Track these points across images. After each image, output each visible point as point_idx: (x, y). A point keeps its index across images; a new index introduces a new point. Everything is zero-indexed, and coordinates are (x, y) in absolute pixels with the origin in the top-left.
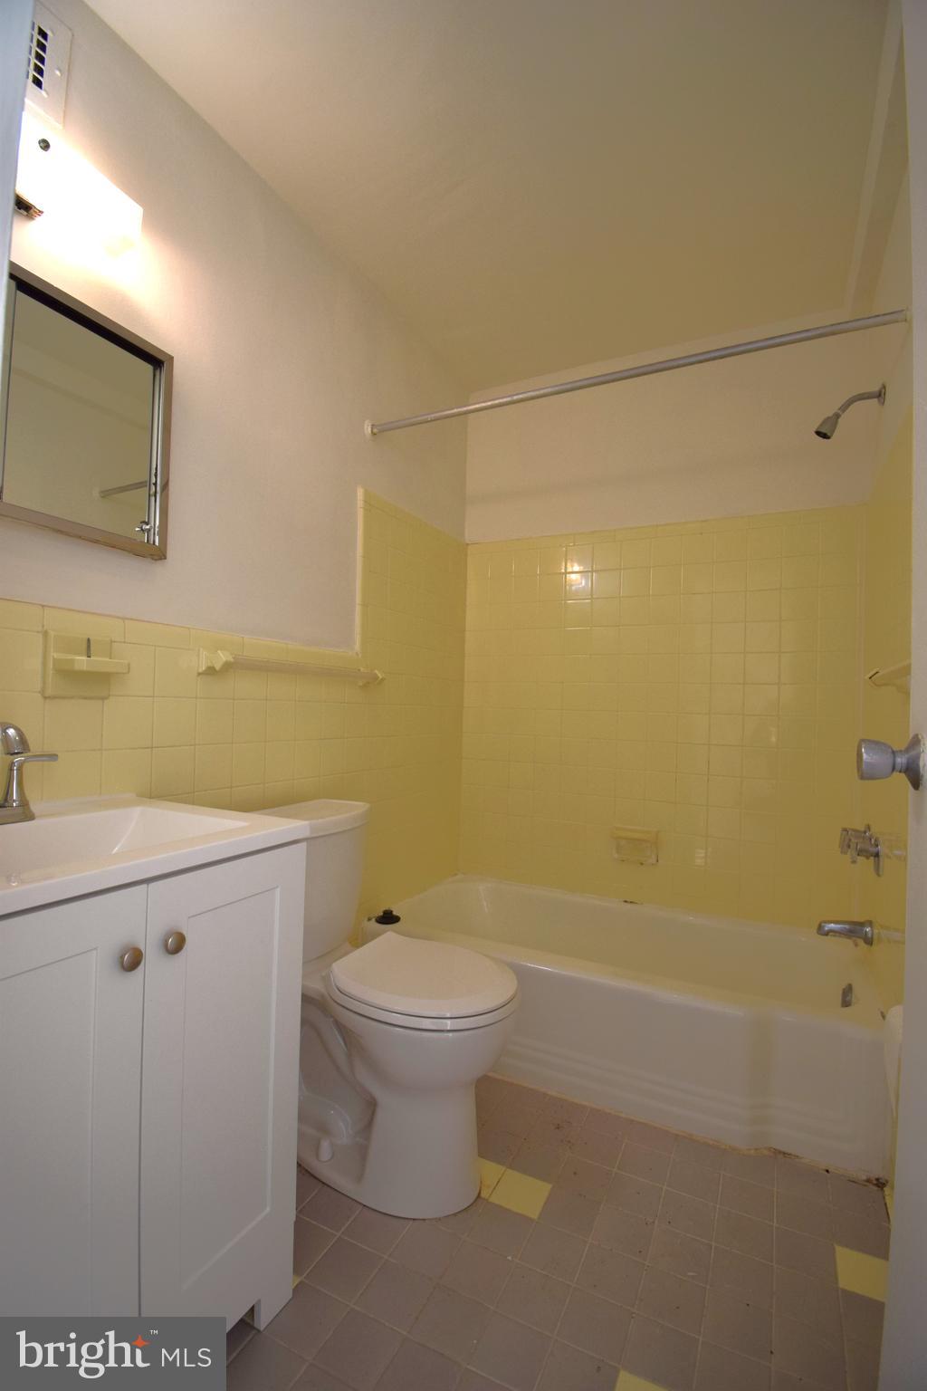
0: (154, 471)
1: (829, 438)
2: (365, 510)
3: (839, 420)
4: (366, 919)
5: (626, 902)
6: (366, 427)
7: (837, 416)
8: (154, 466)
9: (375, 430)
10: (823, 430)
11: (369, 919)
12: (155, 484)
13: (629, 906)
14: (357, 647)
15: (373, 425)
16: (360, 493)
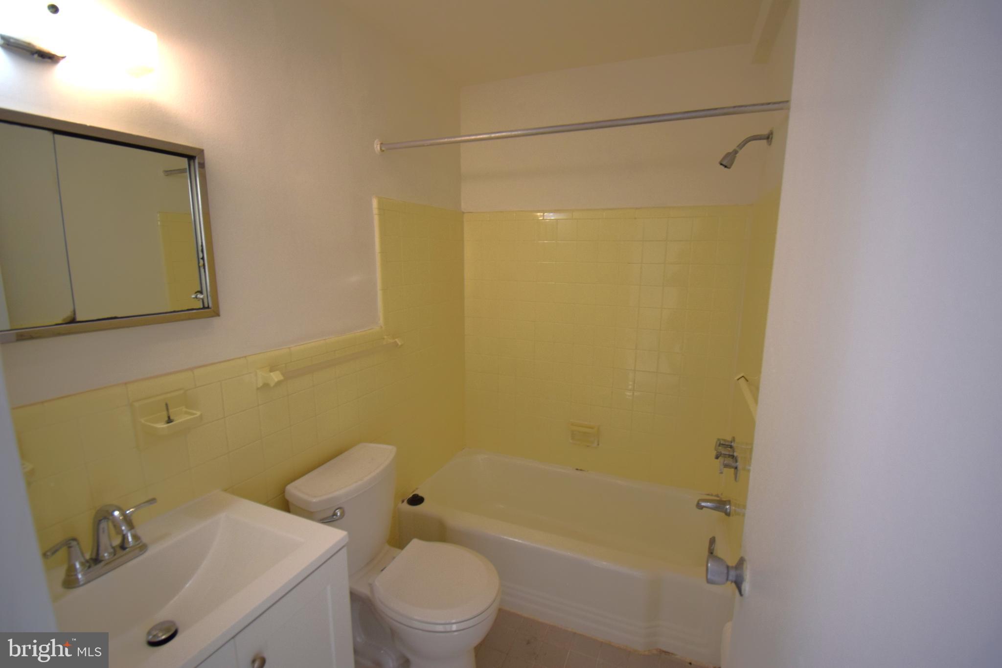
0: (200, 248)
1: (729, 168)
2: (380, 215)
3: (737, 155)
4: (401, 502)
5: (577, 469)
6: (375, 146)
7: (735, 152)
8: (200, 244)
9: (383, 149)
10: (724, 163)
11: (403, 501)
12: (203, 258)
13: (578, 472)
14: (381, 321)
15: (381, 144)
16: (375, 203)
